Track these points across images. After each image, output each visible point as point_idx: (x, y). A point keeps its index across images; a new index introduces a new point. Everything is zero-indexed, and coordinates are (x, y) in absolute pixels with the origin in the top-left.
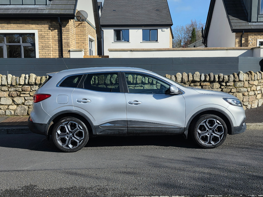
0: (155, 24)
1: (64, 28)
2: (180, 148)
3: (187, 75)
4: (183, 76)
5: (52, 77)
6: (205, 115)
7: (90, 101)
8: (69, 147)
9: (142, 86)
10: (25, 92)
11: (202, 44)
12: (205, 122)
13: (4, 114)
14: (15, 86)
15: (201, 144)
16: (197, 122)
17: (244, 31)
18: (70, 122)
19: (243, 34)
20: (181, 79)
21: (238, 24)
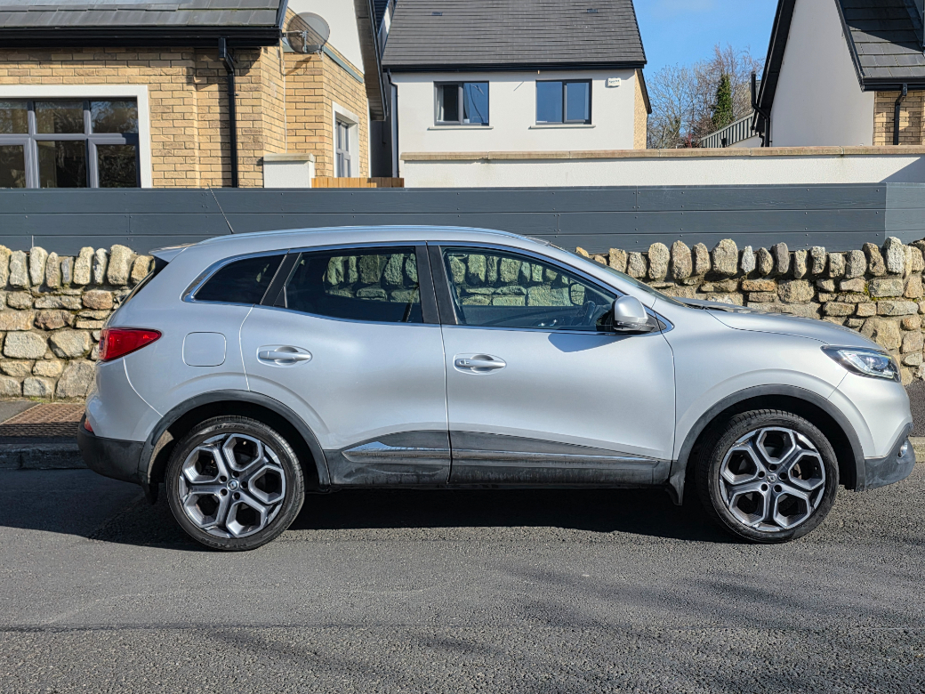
0: (583, 60)
1: (244, 79)
2: (652, 538)
3: (689, 251)
4: (674, 254)
5: (166, 263)
6: (751, 412)
7: (308, 356)
8: (227, 531)
9: (521, 294)
10: (91, 314)
11: (754, 134)
12: (753, 440)
13: (19, 391)
14: (56, 290)
15: (736, 526)
16: (722, 440)
17: (905, 84)
18: (234, 435)
19: (902, 94)
20: (665, 267)
21: (886, 61)
